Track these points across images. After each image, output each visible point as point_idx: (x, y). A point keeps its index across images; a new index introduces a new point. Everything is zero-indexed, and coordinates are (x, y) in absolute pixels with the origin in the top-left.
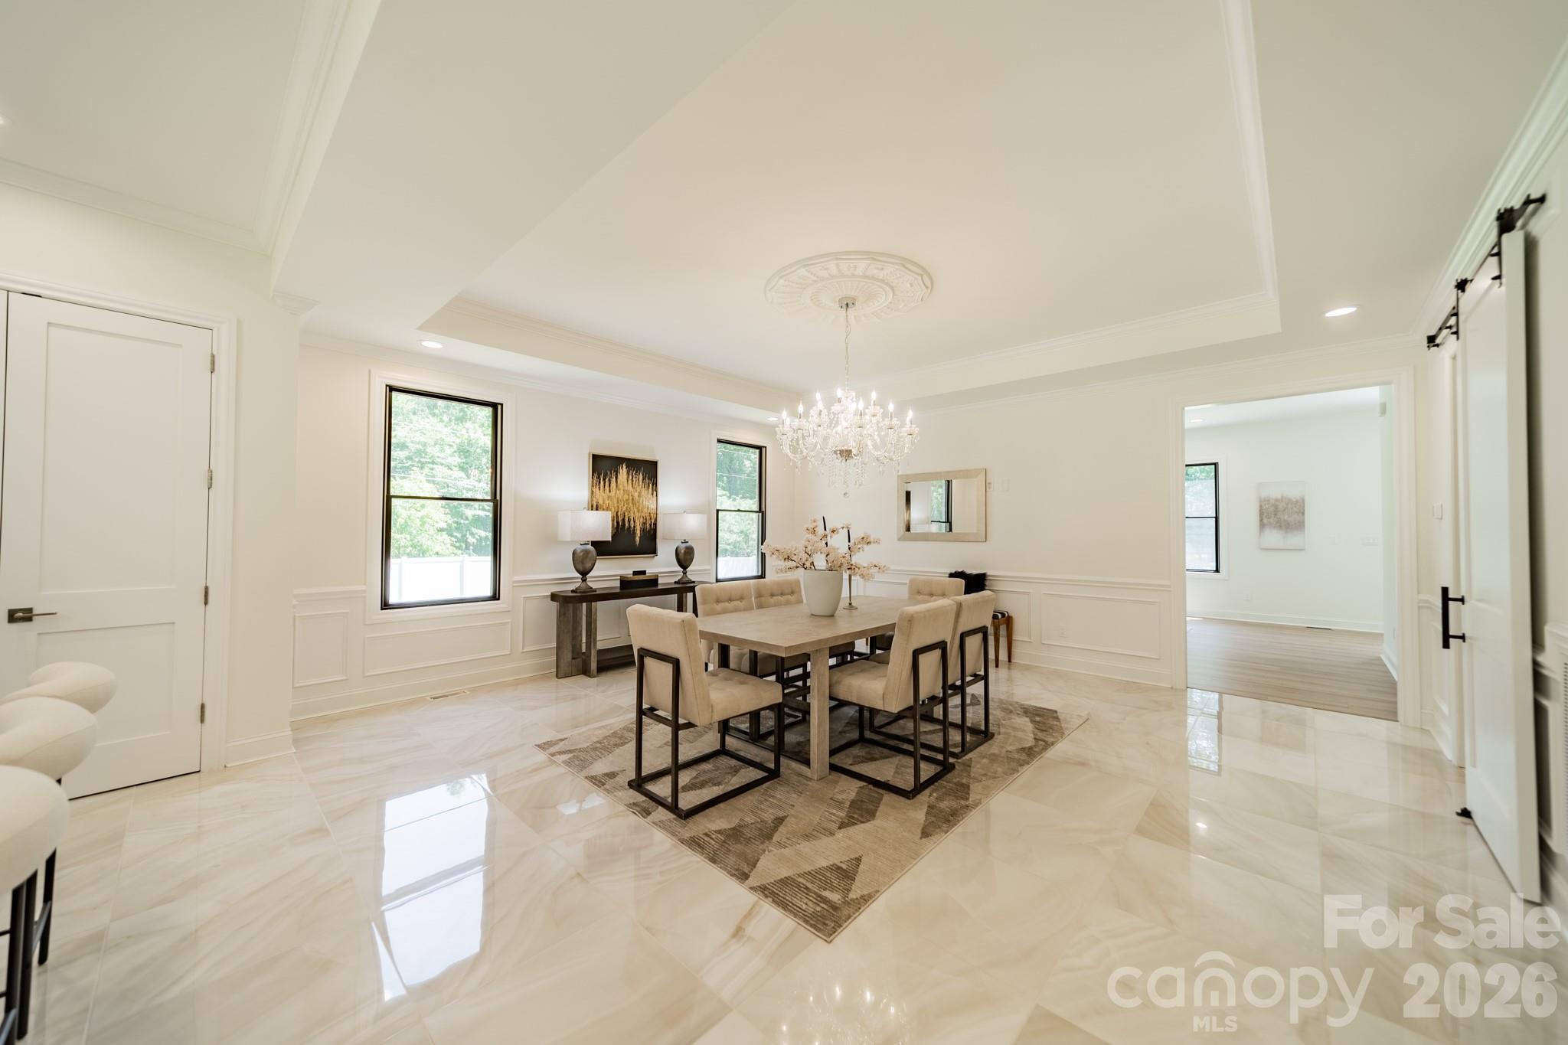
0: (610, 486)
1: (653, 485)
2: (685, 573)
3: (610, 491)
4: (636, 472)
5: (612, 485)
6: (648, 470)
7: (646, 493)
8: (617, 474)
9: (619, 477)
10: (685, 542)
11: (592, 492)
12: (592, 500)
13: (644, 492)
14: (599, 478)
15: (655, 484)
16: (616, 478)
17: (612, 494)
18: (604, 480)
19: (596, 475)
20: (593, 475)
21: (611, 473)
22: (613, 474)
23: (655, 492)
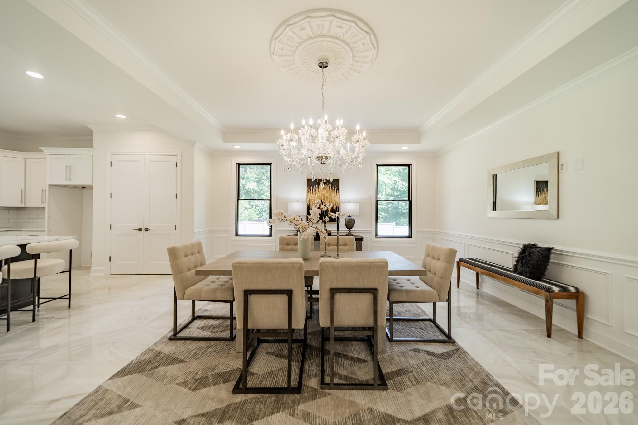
0: (315, 192)
1: (337, 190)
2: (350, 231)
3: (315, 194)
4: (328, 185)
5: (316, 191)
6: (335, 184)
7: (333, 194)
8: (318, 186)
9: (320, 187)
10: (350, 216)
11: (307, 194)
12: (307, 198)
13: (332, 193)
14: (310, 188)
15: (338, 189)
16: (318, 188)
17: (316, 195)
18: (312, 189)
19: (308, 187)
20: (307, 187)
21: (316, 186)
22: (317, 186)
23: (338, 193)
